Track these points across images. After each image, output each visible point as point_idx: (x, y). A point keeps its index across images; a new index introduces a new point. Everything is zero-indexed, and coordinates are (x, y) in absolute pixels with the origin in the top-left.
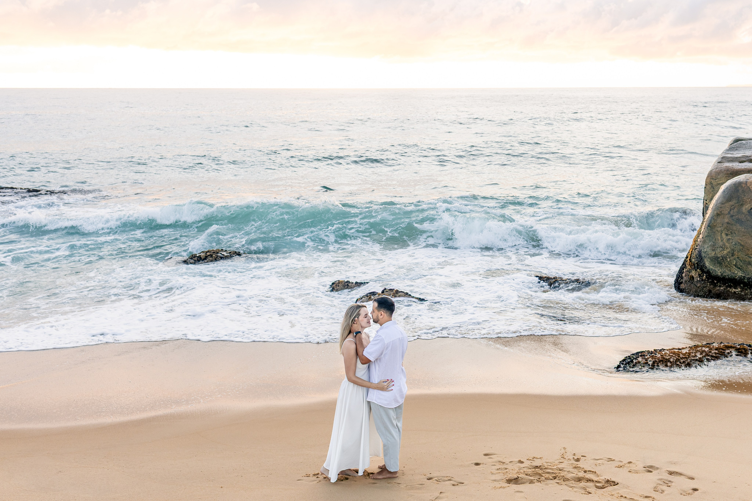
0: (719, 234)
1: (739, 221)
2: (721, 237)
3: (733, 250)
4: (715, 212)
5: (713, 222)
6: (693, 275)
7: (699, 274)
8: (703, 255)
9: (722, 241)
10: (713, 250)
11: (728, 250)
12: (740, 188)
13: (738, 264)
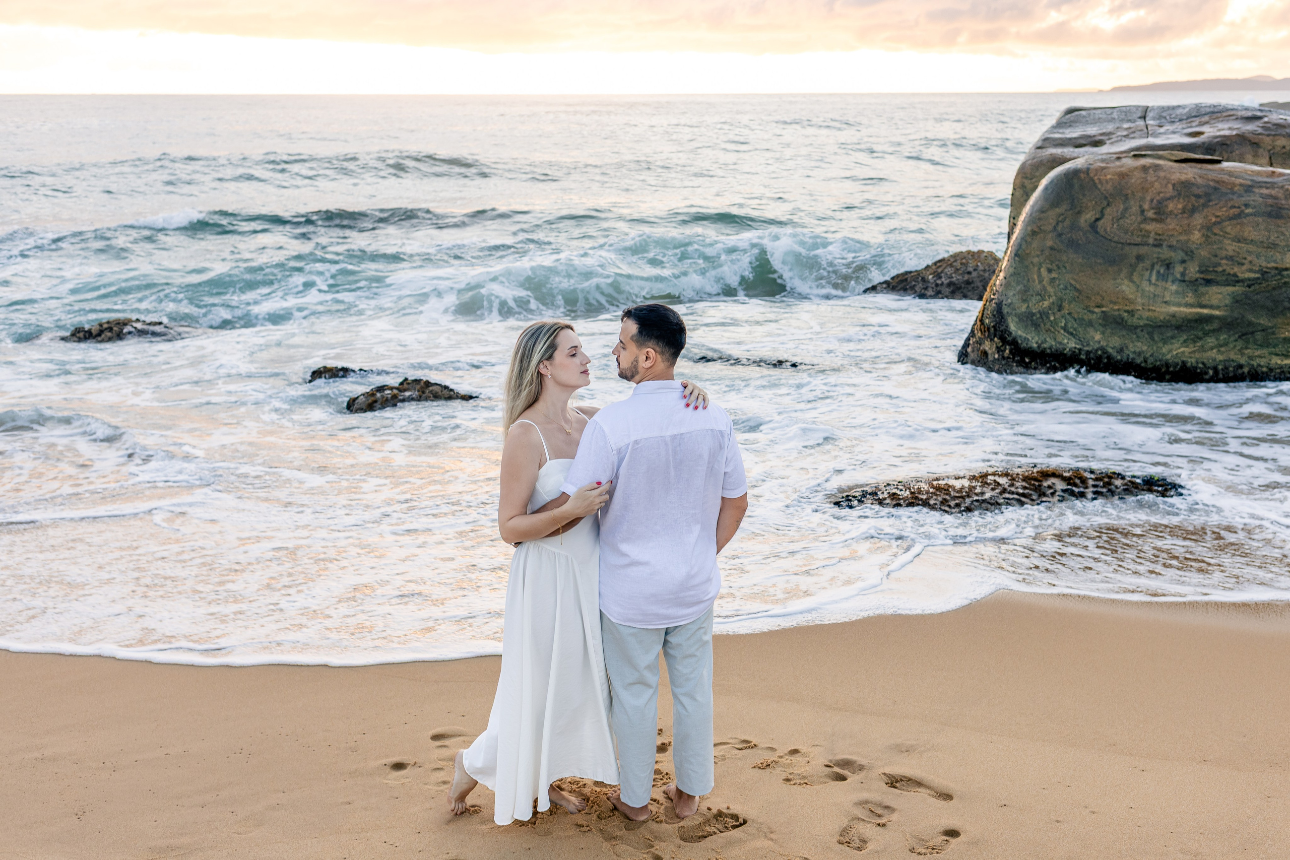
0: (1036, 269)
1: (1073, 244)
2: (1039, 275)
3: (1061, 299)
4: (1029, 228)
5: (1024, 247)
6: (987, 349)
7: (997, 347)
8: (1005, 310)
9: (1040, 282)
10: (1024, 301)
11: (1051, 300)
12: (1075, 181)
13: (1069, 325)
